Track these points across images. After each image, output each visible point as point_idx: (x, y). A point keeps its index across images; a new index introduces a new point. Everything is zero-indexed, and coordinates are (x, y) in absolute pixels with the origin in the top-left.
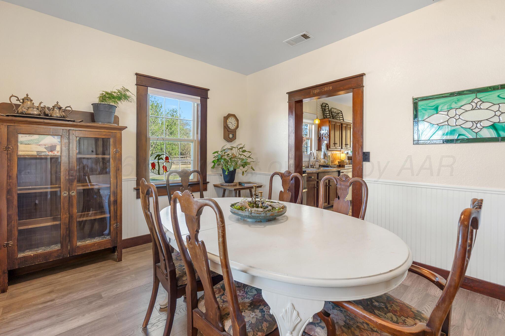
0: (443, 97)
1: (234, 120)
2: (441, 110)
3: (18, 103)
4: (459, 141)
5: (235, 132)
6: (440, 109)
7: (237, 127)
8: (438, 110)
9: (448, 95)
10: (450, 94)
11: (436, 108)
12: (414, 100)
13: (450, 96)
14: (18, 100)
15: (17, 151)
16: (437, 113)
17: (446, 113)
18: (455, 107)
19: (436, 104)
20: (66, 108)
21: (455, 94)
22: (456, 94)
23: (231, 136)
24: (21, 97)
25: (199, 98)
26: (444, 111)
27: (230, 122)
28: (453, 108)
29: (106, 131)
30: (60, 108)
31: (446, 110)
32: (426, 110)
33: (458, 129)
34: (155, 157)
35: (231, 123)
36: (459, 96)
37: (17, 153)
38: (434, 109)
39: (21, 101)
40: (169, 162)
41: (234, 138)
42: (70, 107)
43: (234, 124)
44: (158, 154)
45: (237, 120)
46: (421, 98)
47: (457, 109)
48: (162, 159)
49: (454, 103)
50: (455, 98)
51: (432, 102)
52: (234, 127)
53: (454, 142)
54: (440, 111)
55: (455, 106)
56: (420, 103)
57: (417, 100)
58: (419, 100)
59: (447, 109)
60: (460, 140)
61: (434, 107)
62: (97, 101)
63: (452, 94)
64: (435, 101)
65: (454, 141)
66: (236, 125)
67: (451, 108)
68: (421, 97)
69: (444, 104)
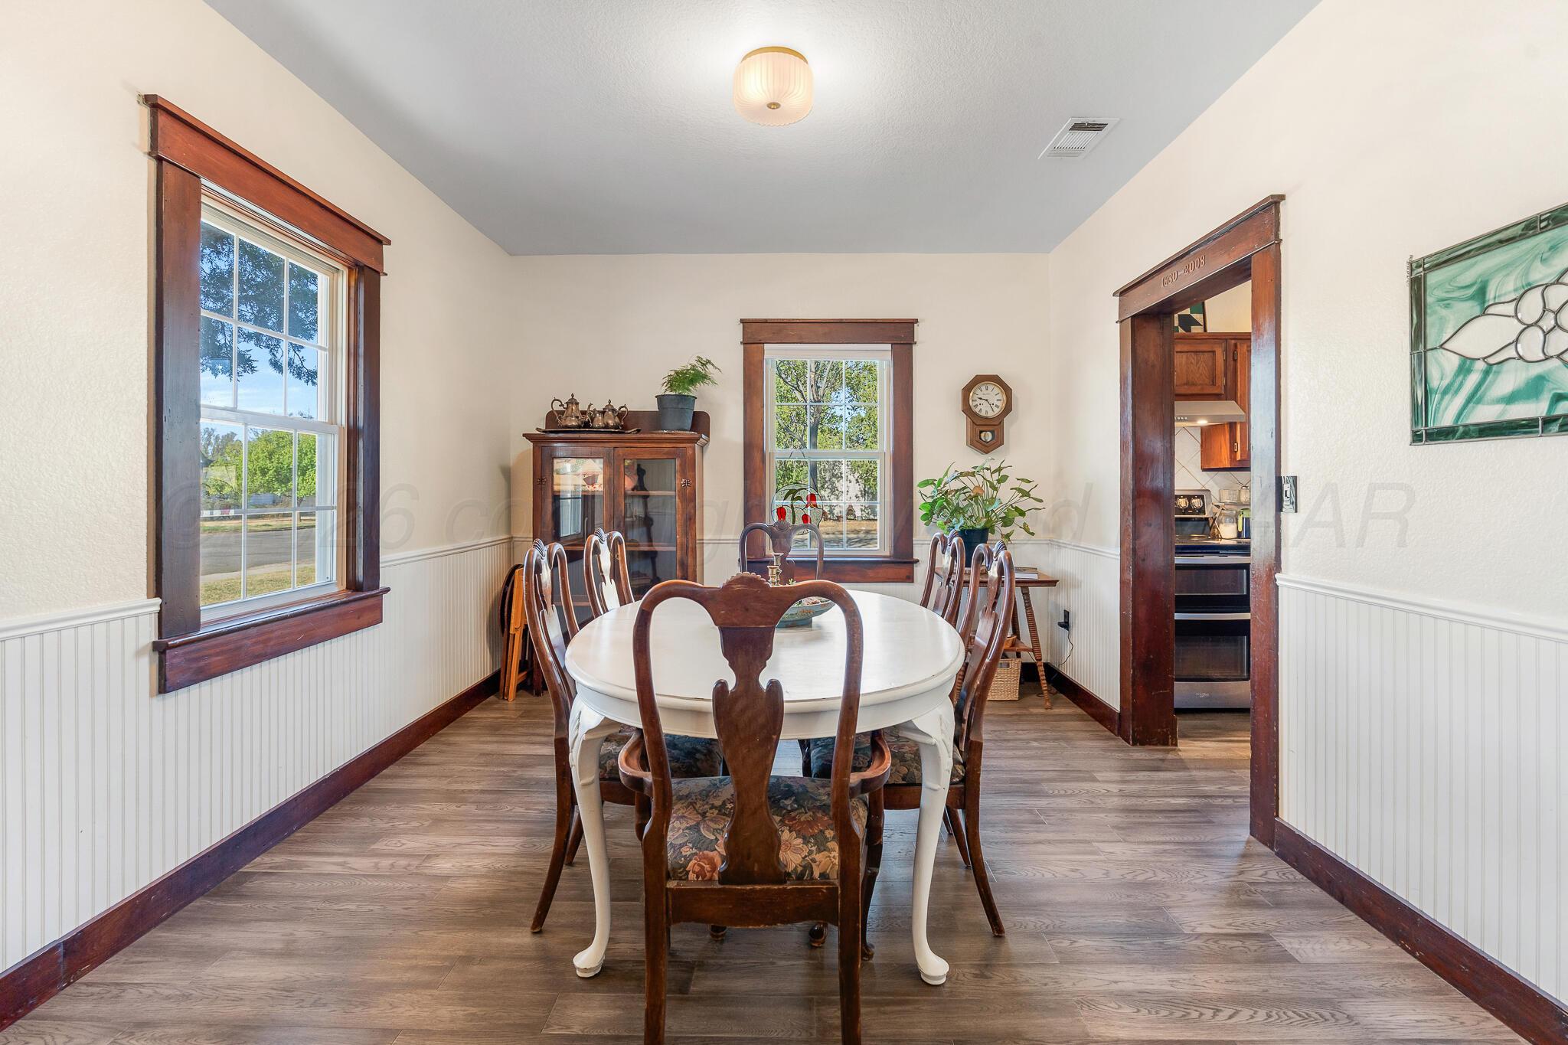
0: (1502, 242)
1: (997, 390)
2: (1495, 298)
3: (561, 409)
4: (1554, 424)
5: (1001, 423)
6: (1492, 296)
7: (1008, 409)
8: (1487, 298)
9: (1518, 230)
10: (1523, 225)
11: (1480, 294)
12: (1412, 270)
13: (1525, 234)
14: (562, 405)
15: (553, 485)
16: (1484, 313)
17: (1509, 309)
18: (1541, 280)
19: (1479, 276)
20: (620, 409)
21: (1541, 221)
22: (1543, 225)
23: (989, 436)
24: (565, 400)
25: (888, 347)
26: (1504, 303)
27: (981, 399)
28: (1537, 281)
29: (669, 445)
30: (613, 410)
31: (1513, 296)
32: (1447, 306)
33: (1550, 372)
34: (784, 495)
35: (986, 400)
36: (1556, 231)
37: (552, 488)
38: (1472, 298)
39: (565, 406)
40: (816, 506)
41: (998, 441)
42: (622, 407)
43: (996, 403)
44: (791, 487)
45: (1007, 390)
46: (1433, 258)
47: (1547, 286)
48: (800, 498)
49: (1538, 263)
50: (1541, 240)
51: (1467, 269)
52: (997, 411)
53: (1538, 432)
54: (1491, 303)
55: (1541, 276)
56: (1433, 278)
57: (1421, 269)
58: (1429, 268)
59: (1515, 290)
60: (1560, 421)
61: (1474, 288)
62: (662, 390)
63: (1531, 227)
64: (1476, 263)
65: (1537, 427)
66: (1002, 405)
67: (1529, 284)
68: (1431, 256)
69: (1504, 273)
